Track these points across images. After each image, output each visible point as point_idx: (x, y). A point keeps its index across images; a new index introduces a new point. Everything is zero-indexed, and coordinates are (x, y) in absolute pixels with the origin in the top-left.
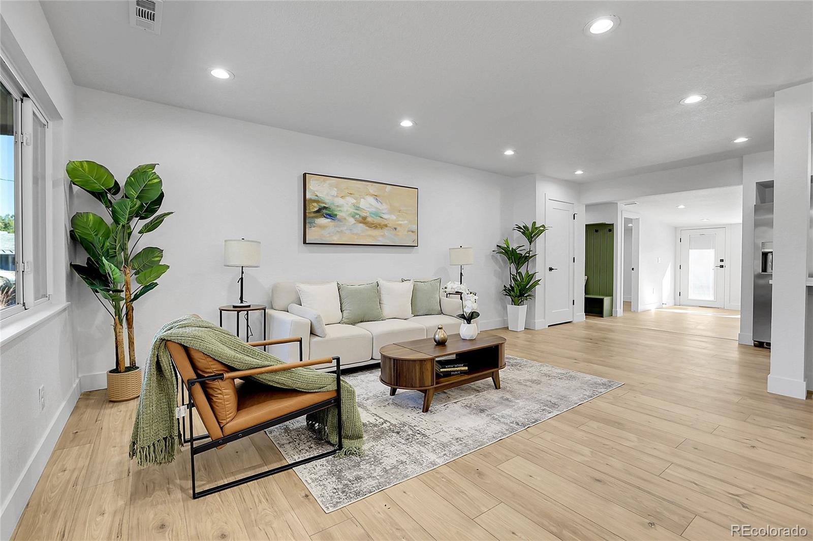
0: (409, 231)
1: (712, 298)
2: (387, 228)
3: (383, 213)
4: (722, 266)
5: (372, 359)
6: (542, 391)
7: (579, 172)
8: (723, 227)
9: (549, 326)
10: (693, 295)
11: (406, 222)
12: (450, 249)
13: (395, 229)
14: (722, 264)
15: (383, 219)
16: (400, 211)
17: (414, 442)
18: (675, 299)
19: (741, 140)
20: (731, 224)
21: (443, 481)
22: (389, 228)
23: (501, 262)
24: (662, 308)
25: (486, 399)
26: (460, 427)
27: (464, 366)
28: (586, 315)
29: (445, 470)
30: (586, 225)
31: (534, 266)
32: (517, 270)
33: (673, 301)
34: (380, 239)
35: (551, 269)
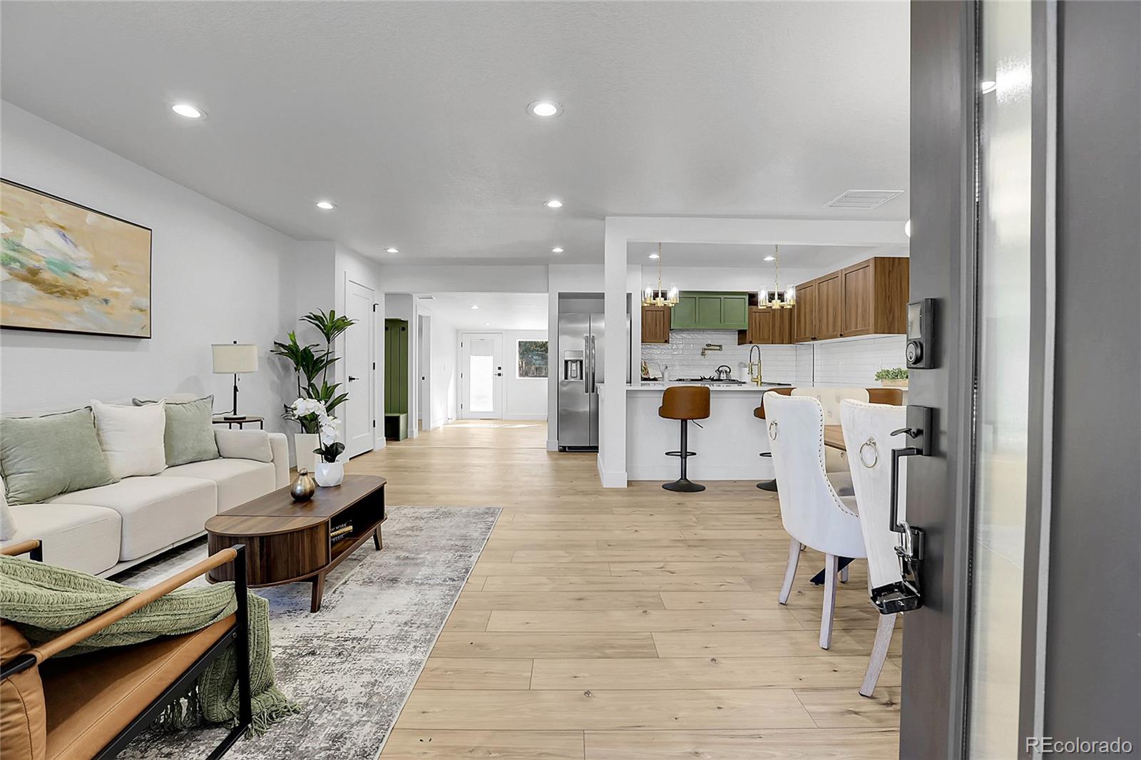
0: (133, 308)
1: (490, 409)
2: (87, 298)
3: (80, 267)
4: (500, 375)
5: (120, 562)
6: (434, 536)
7: (392, 250)
8: (499, 332)
9: (350, 459)
10: (474, 407)
11: (128, 290)
12: (212, 345)
13: (106, 301)
14: (500, 371)
15: (79, 280)
16: (115, 267)
17: (353, 654)
18: (457, 412)
19: (558, 250)
20: (507, 330)
21: (449, 675)
22: (92, 298)
23: (280, 368)
24: (448, 424)
25: (380, 566)
26: (391, 609)
27: (347, 525)
28: (387, 440)
29: (437, 663)
30: (386, 320)
31: (333, 375)
32: (309, 380)
33: (455, 414)
34: (73, 319)
35: (351, 379)
